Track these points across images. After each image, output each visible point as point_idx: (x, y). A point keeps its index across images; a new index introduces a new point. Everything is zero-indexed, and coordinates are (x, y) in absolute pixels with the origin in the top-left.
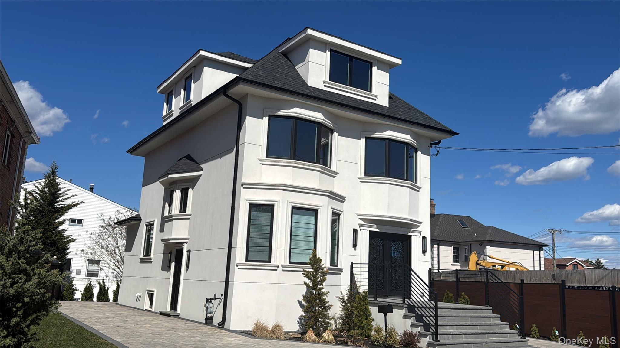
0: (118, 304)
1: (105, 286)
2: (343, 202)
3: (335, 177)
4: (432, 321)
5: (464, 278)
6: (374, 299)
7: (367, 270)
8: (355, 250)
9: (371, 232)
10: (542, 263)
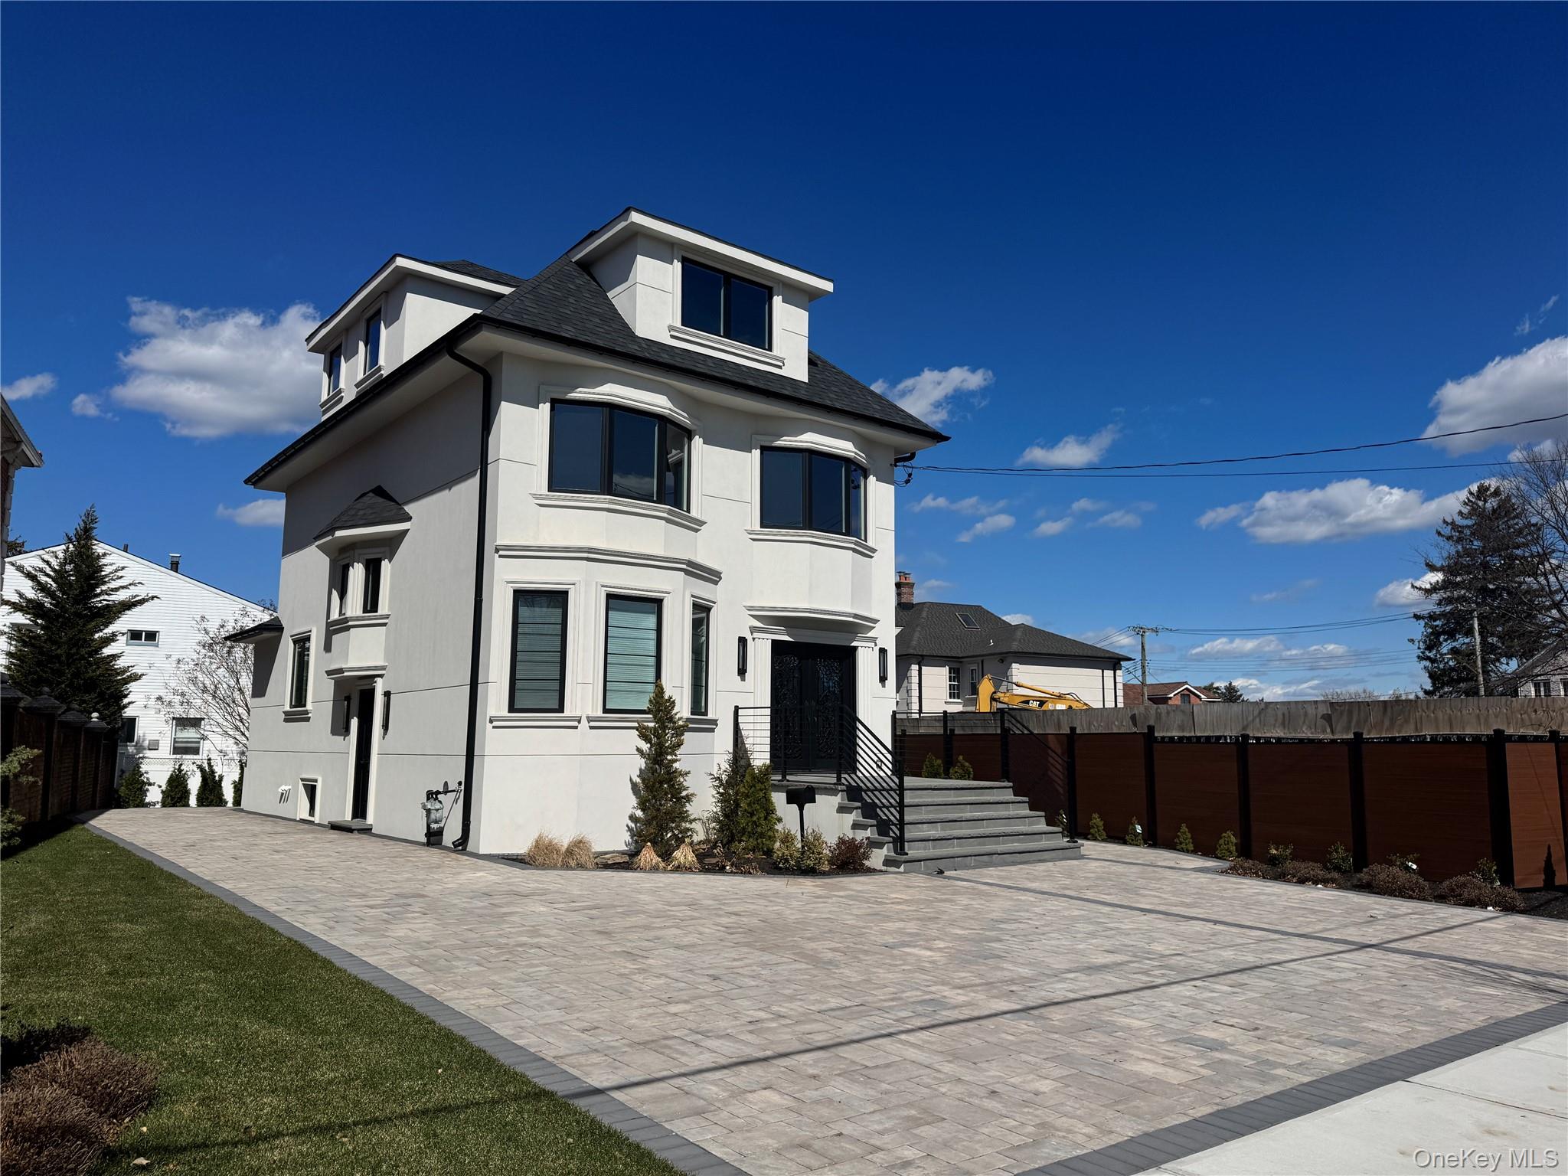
0: (242, 810)
1: (213, 772)
2: (716, 583)
3: (699, 530)
4: (893, 815)
5: (963, 727)
6: (780, 778)
7: (768, 719)
8: (743, 679)
9: (775, 644)
10: (1120, 693)
